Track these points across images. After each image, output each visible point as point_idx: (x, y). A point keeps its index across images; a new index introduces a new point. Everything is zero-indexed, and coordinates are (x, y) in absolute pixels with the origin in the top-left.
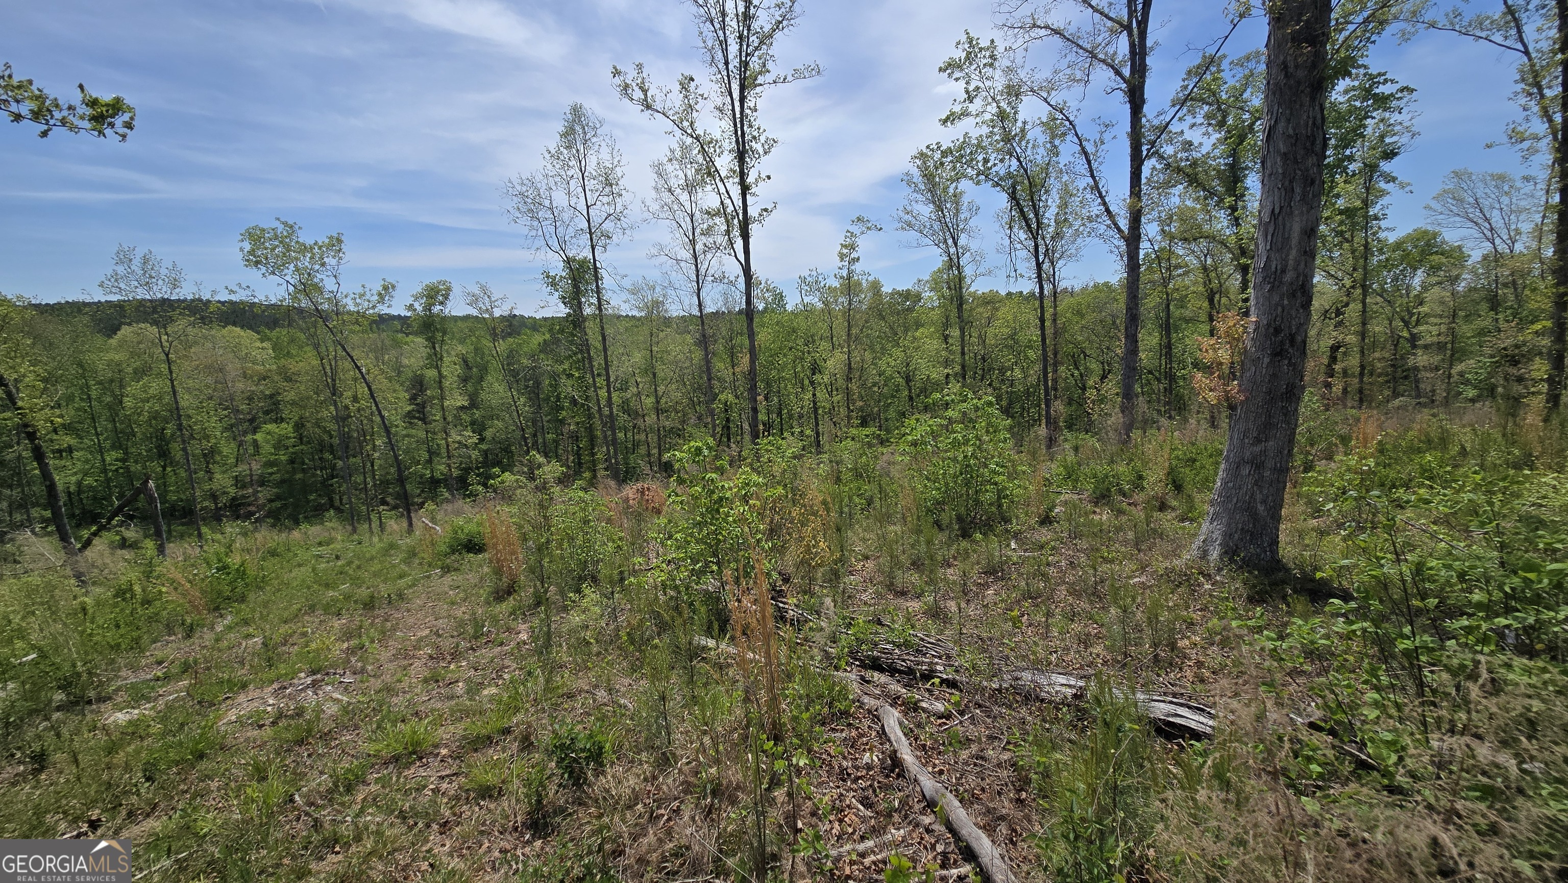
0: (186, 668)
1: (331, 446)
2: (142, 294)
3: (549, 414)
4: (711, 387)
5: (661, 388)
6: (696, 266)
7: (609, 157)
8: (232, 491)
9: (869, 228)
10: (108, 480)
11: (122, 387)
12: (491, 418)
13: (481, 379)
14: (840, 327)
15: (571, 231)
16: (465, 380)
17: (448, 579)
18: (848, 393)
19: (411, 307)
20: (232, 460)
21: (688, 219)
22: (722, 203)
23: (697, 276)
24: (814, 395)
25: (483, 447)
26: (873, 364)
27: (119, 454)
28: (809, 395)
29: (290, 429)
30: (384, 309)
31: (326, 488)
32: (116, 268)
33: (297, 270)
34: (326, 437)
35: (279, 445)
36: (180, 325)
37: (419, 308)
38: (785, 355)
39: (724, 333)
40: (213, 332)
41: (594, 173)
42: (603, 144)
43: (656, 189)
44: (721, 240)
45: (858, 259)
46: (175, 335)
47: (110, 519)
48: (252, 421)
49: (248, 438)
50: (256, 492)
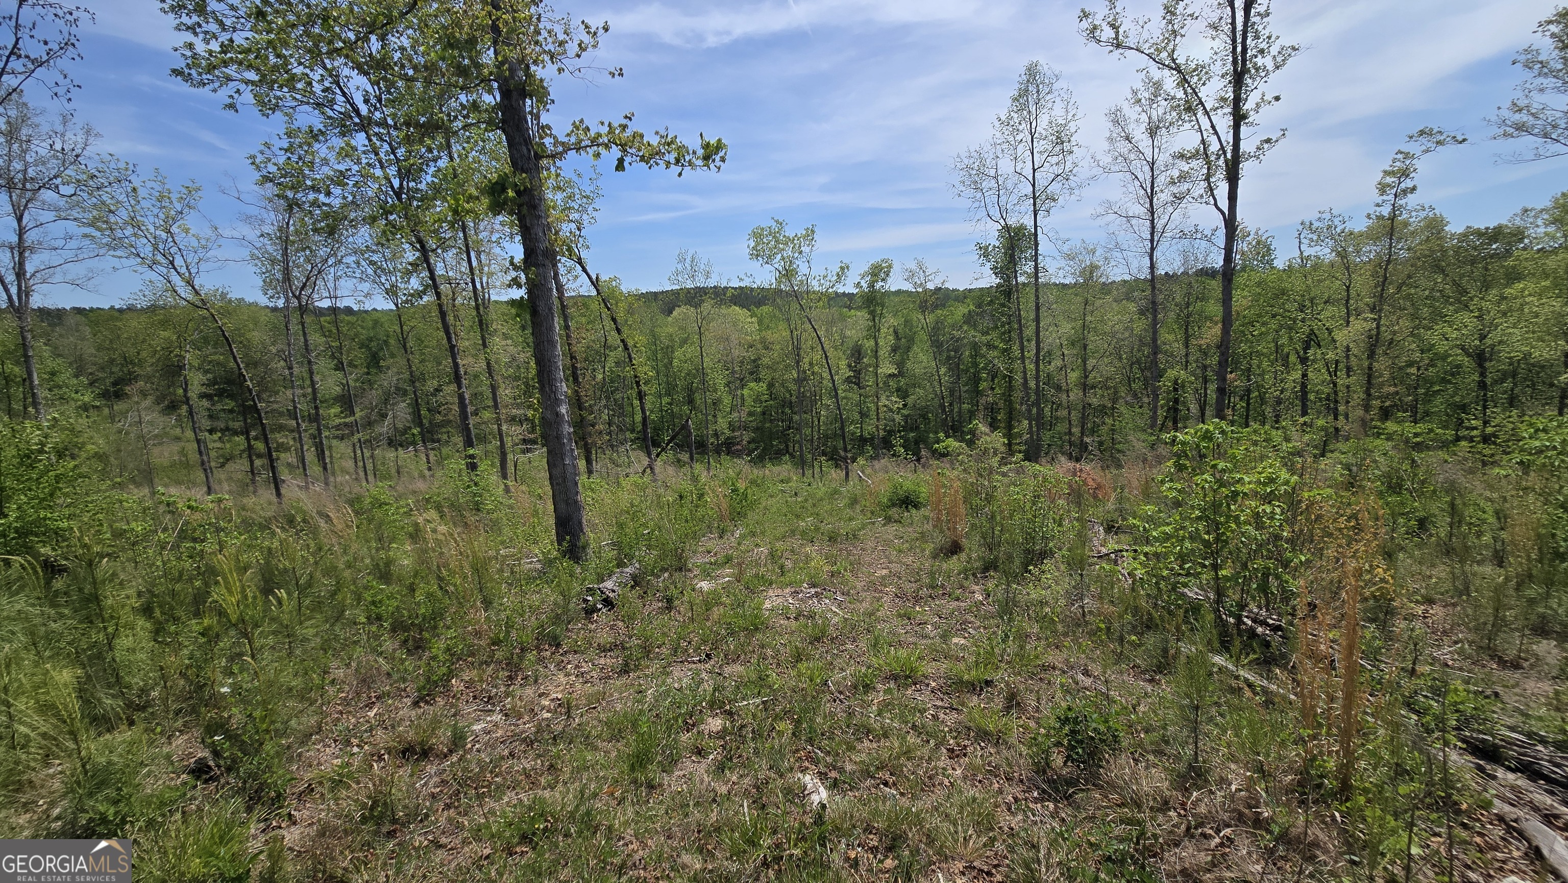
0: (728, 560)
1: (791, 402)
2: (690, 285)
3: (966, 384)
4: (1155, 363)
5: (1091, 362)
6: (1152, 221)
7: (1062, 112)
8: (727, 433)
9: (1439, 143)
10: (663, 417)
11: (673, 352)
12: (914, 386)
13: (908, 349)
14: (1363, 285)
15: (1014, 199)
16: (894, 350)
17: (892, 528)
18: (1370, 375)
19: (858, 285)
20: (728, 410)
21: (1147, 168)
22: (1203, 141)
23: (1152, 234)
24: (1304, 375)
25: (905, 412)
26: (1412, 334)
27: (668, 400)
28: (1297, 375)
29: (765, 386)
30: (841, 289)
31: (784, 437)
32: (677, 266)
33: (783, 258)
34: (788, 396)
35: (757, 399)
36: (707, 306)
37: (864, 284)
38: (1264, 324)
39: (1178, 299)
40: (723, 311)
41: (1044, 133)
42: (1058, 100)
43: (1111, 139)
44: (1200, 188)
45: (1414, 189)
46: (705, 313)
47: (667, 444)
48: (742, 380)
49: (739, 392)
50: (742, 435)
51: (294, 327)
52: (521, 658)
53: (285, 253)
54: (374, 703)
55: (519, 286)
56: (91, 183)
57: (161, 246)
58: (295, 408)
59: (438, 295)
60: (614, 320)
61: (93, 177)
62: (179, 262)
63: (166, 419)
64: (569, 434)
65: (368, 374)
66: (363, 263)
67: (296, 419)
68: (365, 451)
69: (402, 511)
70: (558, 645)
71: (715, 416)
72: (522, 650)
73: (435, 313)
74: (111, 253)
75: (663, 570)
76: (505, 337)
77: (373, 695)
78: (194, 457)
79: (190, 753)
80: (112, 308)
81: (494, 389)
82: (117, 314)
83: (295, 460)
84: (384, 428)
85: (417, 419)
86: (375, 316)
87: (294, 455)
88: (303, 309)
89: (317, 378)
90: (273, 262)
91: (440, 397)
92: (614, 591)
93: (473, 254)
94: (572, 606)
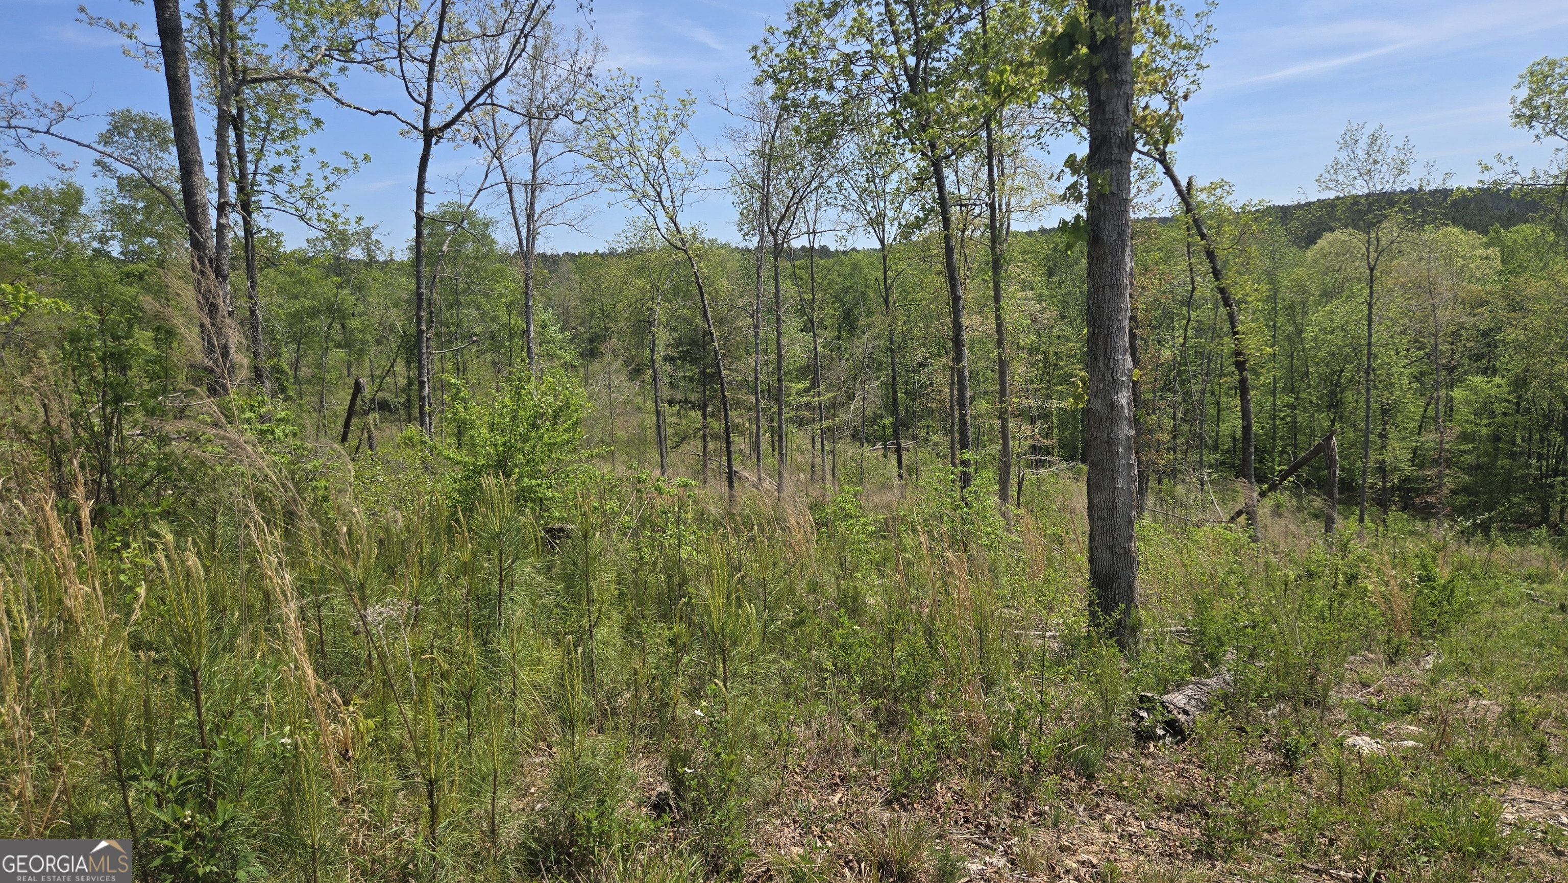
0: (1409, 709)
2: (1360, 189)
8: (1407, 469)
10: (1274, 428)
11: (1305, 313)
20: (1413, 425)
27: (1289, 399)
29: (1505, 384)
32: (1338, 155)
35: (1485, 410)
36: (1391, 228)
40: (1426, 236)
46: (1384, 242)
47: (1283, 478)
48: (1451, 370)
49: (1442, 393)
50: (1440, 476)
51: (766, 274)
52: (1034, 781)
53: (766, 177)
54: (836, 784)
55: (1079, 199)
56: (600, 105)
57: (651, 176)
58: (756, 378)
59: (946, 222)
60: (1210, 255)
61: (602, 98)
62: (665, 194)
63: (630, 384)
64: (1128, 438)
65: (838, 338)
66: (847, 185)
67: (757, 394)
68: (826, 443)
69: (870, 528)
70: (1091, 778)
71: (1383, 436)
72: (1035, 768)
73: (937, 251)
74: (609, 186)
75: (1279, 696)
76: (1026, 286)
77: (837, 774)
78: (652, 433)
79: (650, 784)
80: (597, 253)
81: (1003, 364)
82: (599, 260)
83: (747, 447)
84: (849, 415)
85: (892, 406)
86: (855, 257)
87: (747, 441)
88: (778, 251)
89: (784, 341)
90: (753, 188)
91: (923, 376)
92: (1186, 713)
93: (995, 162)
94: (1115, 719)
